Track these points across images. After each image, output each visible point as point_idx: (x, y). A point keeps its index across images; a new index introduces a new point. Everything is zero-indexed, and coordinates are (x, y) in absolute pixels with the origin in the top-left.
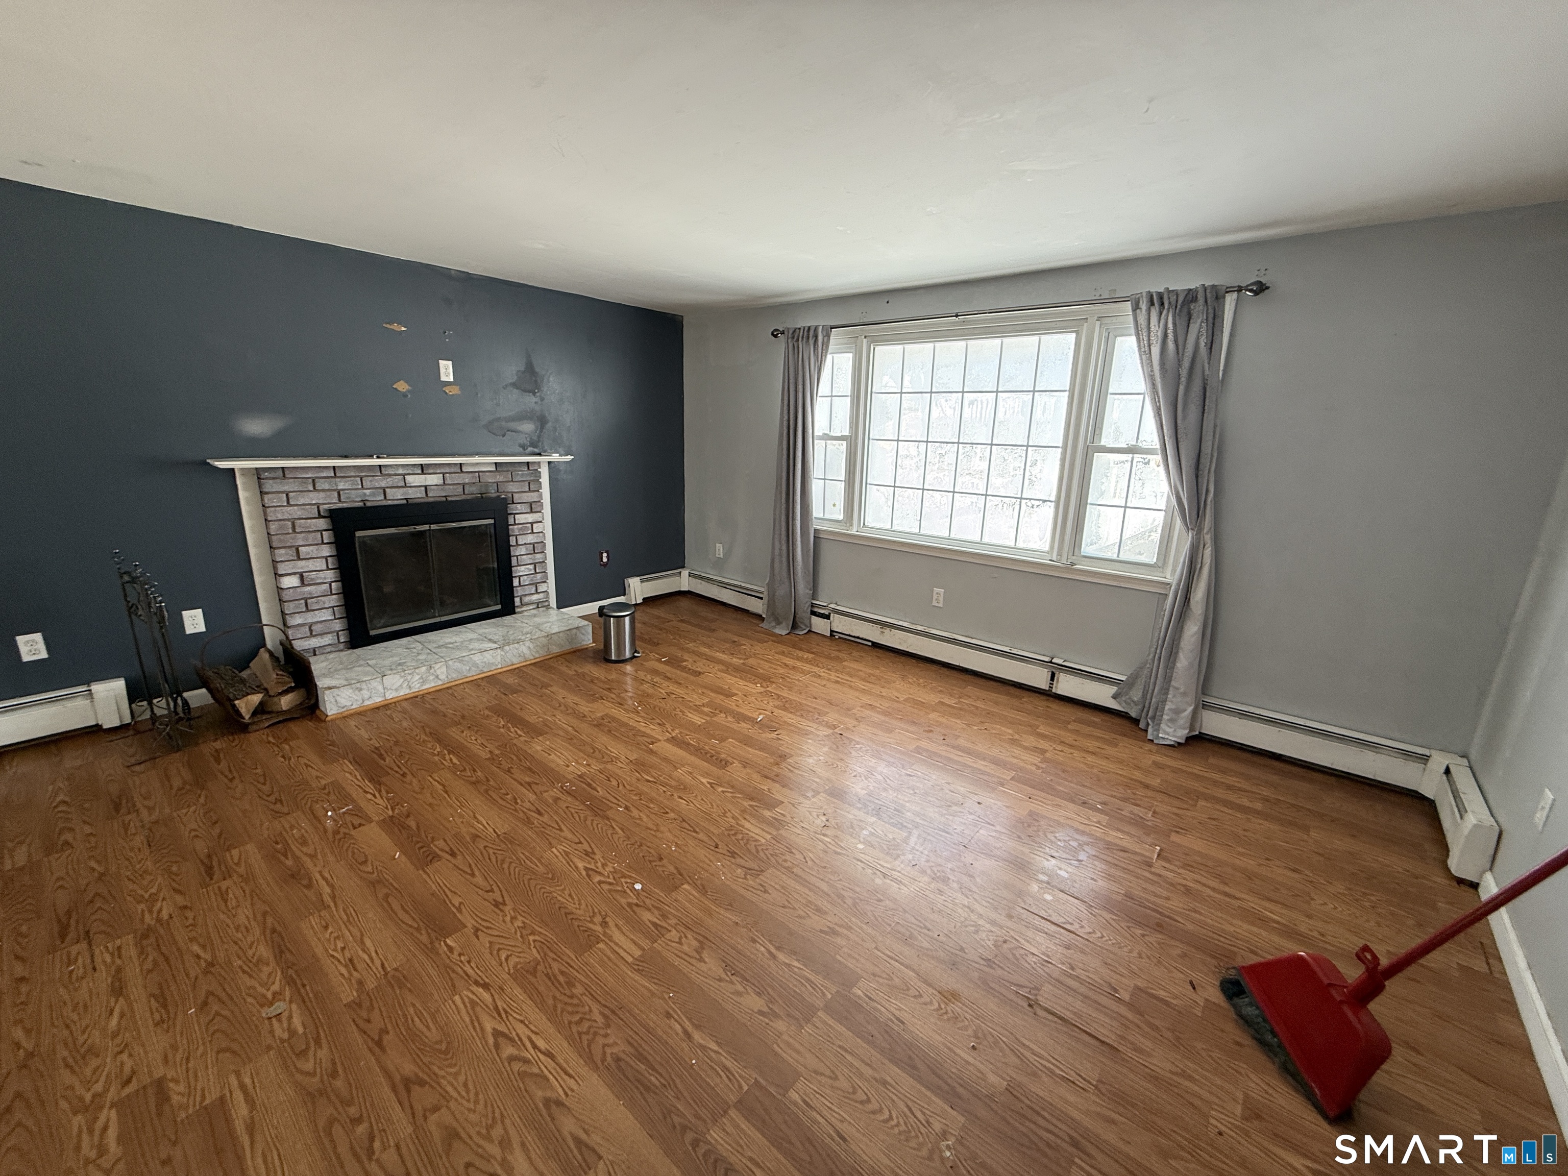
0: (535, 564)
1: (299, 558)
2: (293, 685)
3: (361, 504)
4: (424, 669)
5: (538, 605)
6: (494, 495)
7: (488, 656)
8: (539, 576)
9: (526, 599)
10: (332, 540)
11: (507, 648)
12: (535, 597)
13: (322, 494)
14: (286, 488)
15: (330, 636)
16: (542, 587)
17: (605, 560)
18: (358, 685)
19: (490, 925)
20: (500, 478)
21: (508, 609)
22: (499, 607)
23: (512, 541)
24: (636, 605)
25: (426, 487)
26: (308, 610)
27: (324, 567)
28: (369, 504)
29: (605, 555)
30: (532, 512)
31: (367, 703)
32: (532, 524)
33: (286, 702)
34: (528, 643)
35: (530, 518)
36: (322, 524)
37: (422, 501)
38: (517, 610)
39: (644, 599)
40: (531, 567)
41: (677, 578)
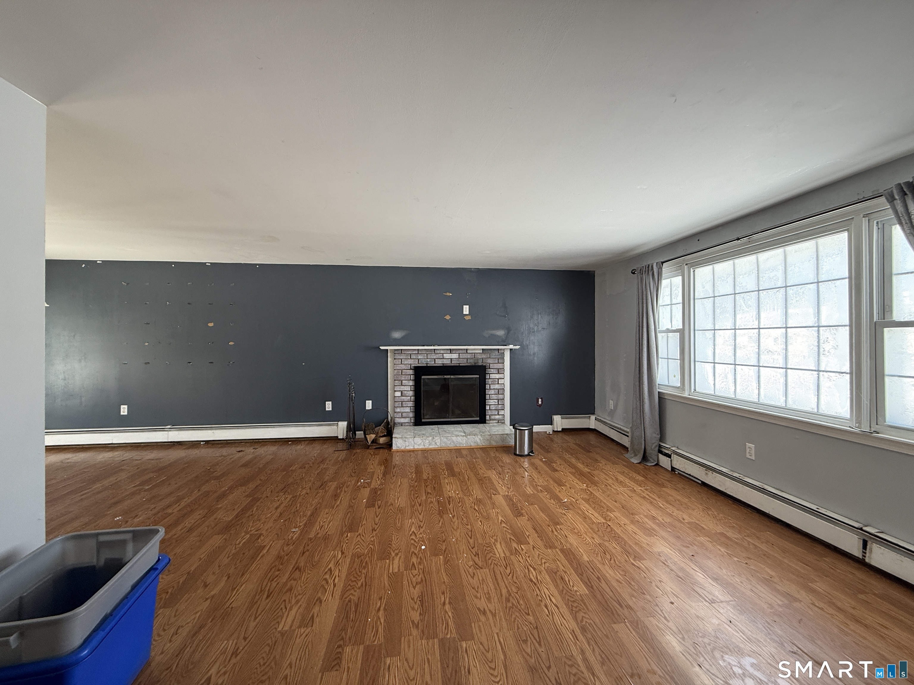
0: (498, 400)
1: (402, 385)
2: (386, 434)
3: (426, 365)
4: (431, 438)
5: (499, 421)
6: (480, 364)
7: (459, 439)
8: (500, 406)
9: (493, 417)
10: (414, 379)
11: (469, 437)
12: (497, 417)
13: (413, 360)
14: (401, 357)
15: (408, 419)
16: (501, 412)
17: (540, 403)
18: (405, 439)
19: (364, 535)
20: (484, 356)
21: (482, 420)
22: (478, 419)
23: (487, 387)
24: (557, 431)
25: (451, 359)
26: (402, 407)
27: (410, 390)
28: (428, 365)
29: (540, 400)
30: (498, 373)
31: (407, 448)
32: (498, 379)
33: (382, 440)
34: (479, 437)
35: (497, 376)
36: (411, 372)
37: (449, 365)
38: (487, 422)
39: (563, 429)
40: (496, 401)
41: (588, 420)
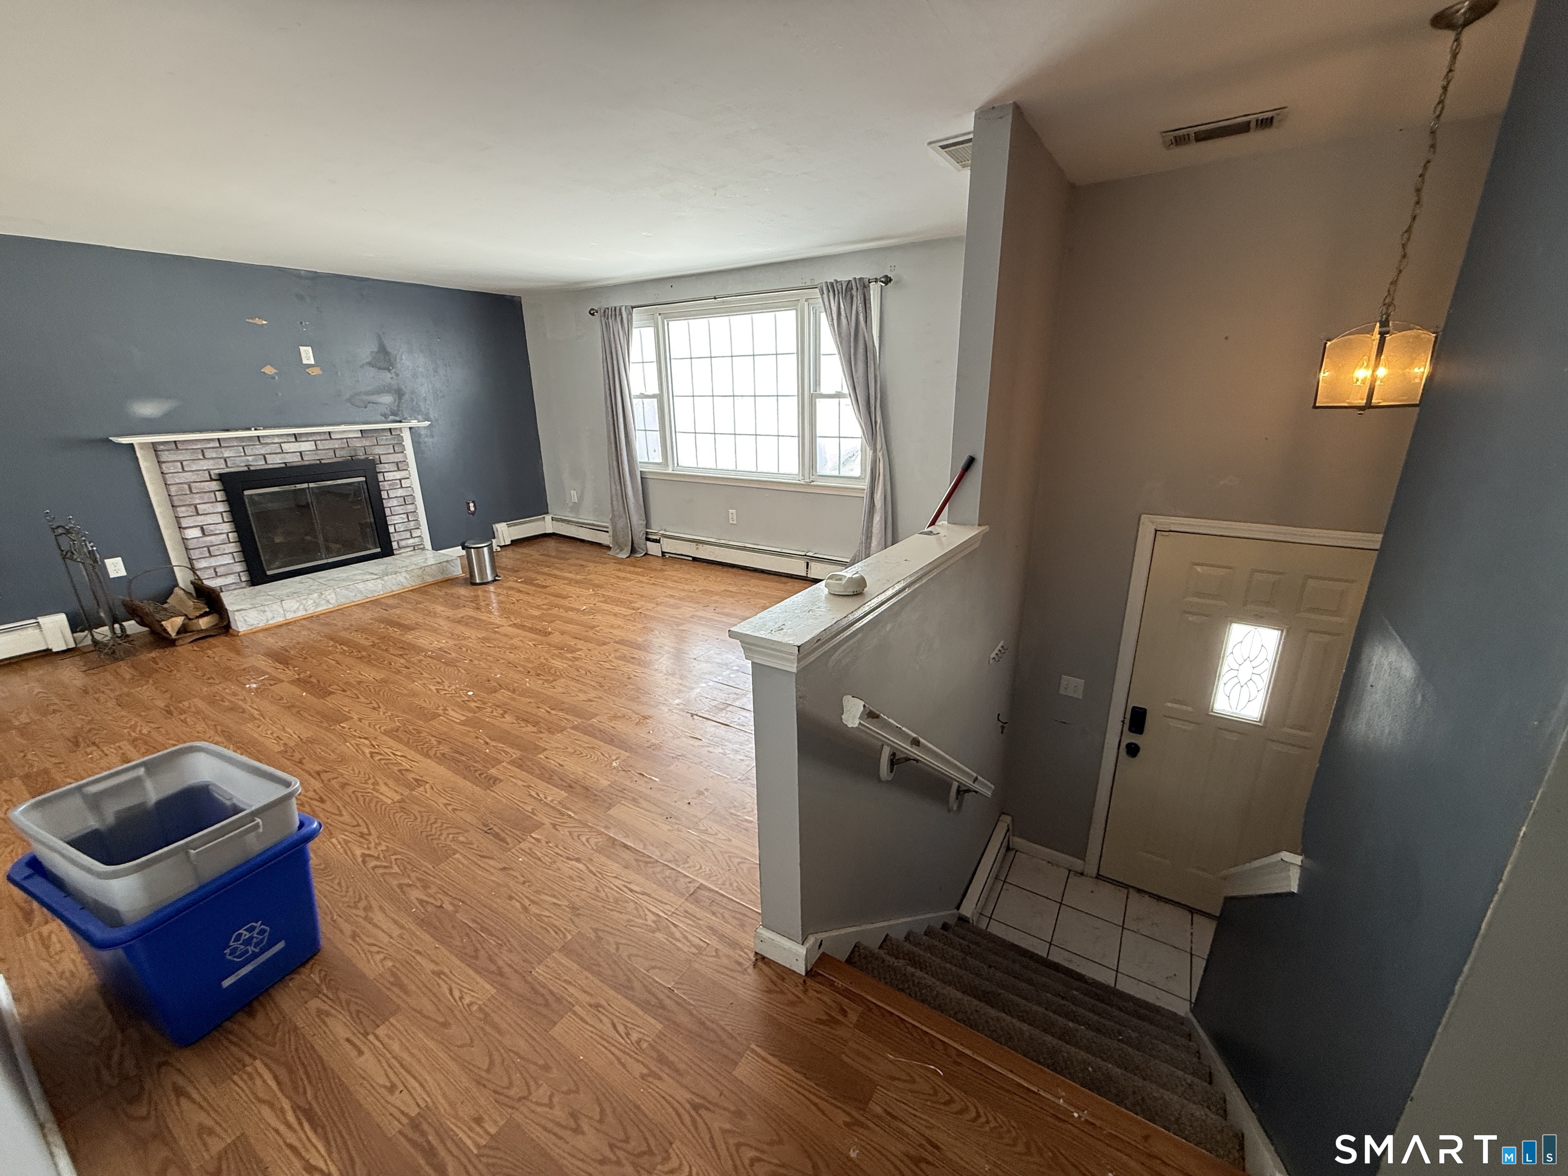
0: (407, 514)
1: (198, 514)
2: (207, 610)
3: (246, 469)
4: (316, 595)
5: (414, 548)
6: (363, 457)
7: (370, 584)
8: (412, 523)
9: (403, 543)
10: (225, 499)
11: (386, 578)
12: (411, 541)
13: (211, 462)
14: (180, 458)
15: (232, 576)
16: (416, 533)
17: (472, 509)
18: (262, 608)
20: (366, 443)
21: (387, 551)
22: (379, 550)
23: (384, 495)
24: (505, 546)
25: (301, 453)
26: (211, 556)
27: (221, 521)
28: (252, 468)
29: (472, 505)
30: (399, 470)
31: (271, 622)
32: (400, 480)
33: (204, 623)
34: (404, 574)
35: (398, 475)
36: (215, 485)
37: (299, 464)
38: (395, 552)
39: (512, 541)
40: (405, 516)
41: (541, 523)
